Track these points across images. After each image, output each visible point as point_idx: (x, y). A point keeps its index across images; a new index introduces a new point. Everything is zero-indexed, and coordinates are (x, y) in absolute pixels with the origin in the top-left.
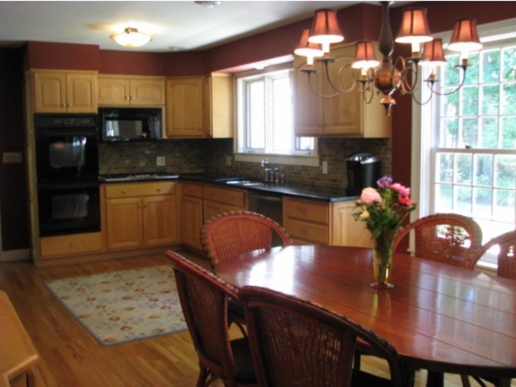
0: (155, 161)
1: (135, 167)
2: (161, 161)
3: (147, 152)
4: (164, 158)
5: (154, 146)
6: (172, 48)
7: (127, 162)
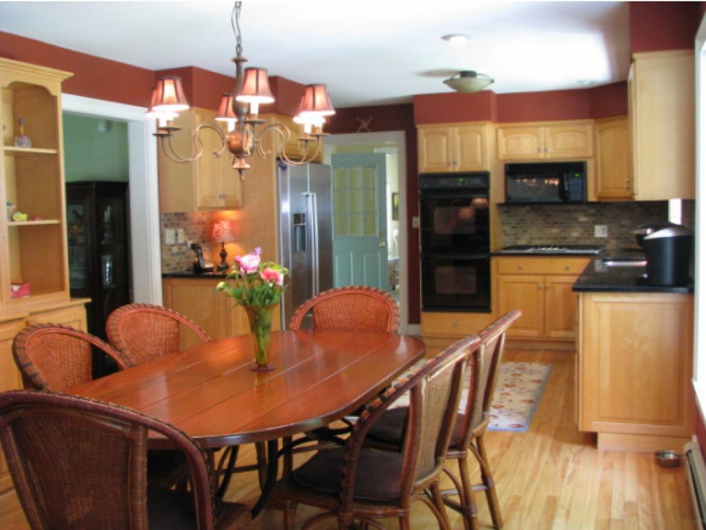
0: (593, 230)
1: (565, 238)
2: (600, 232)
3: (583, 219)
4: (605, 227)
5: (592, 211)
6: (582, 82)
7: (555, 231)
